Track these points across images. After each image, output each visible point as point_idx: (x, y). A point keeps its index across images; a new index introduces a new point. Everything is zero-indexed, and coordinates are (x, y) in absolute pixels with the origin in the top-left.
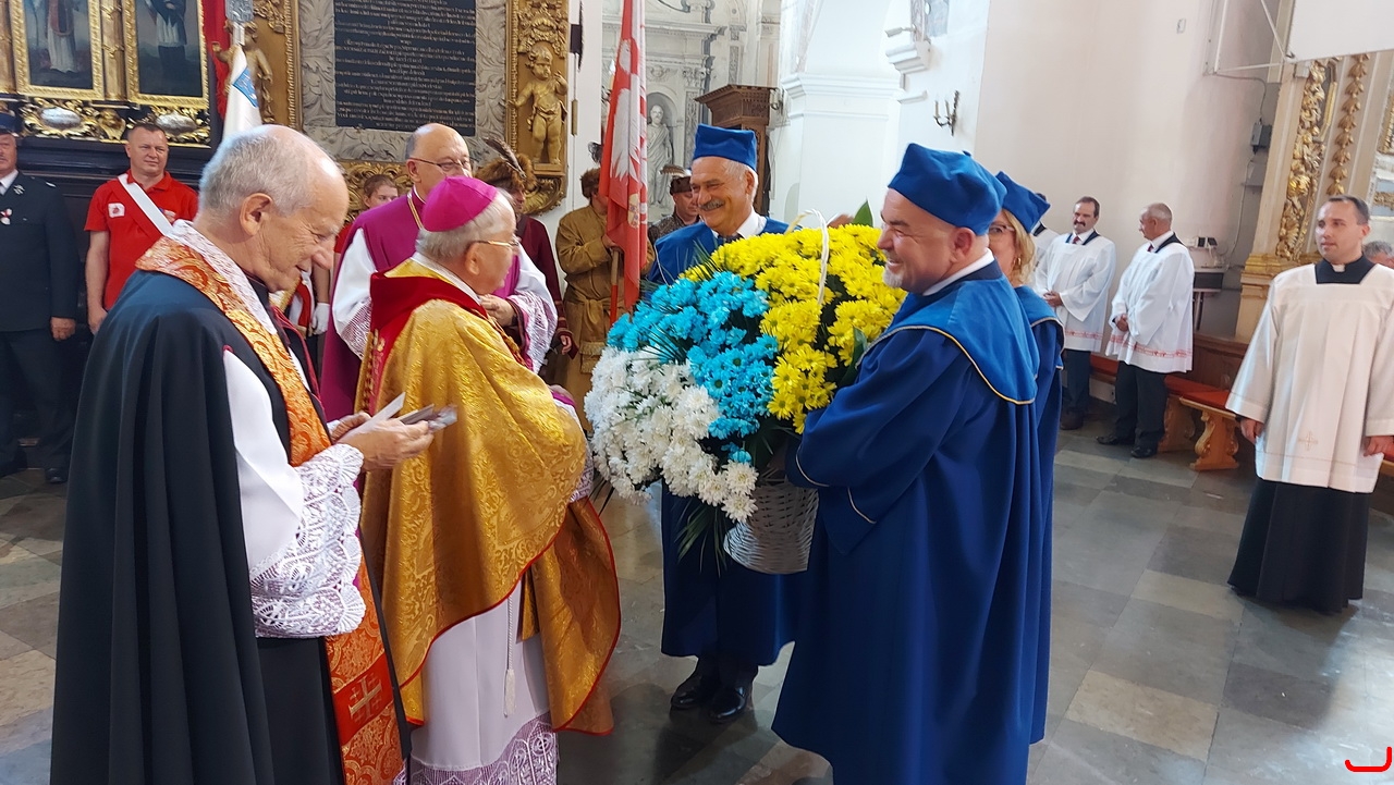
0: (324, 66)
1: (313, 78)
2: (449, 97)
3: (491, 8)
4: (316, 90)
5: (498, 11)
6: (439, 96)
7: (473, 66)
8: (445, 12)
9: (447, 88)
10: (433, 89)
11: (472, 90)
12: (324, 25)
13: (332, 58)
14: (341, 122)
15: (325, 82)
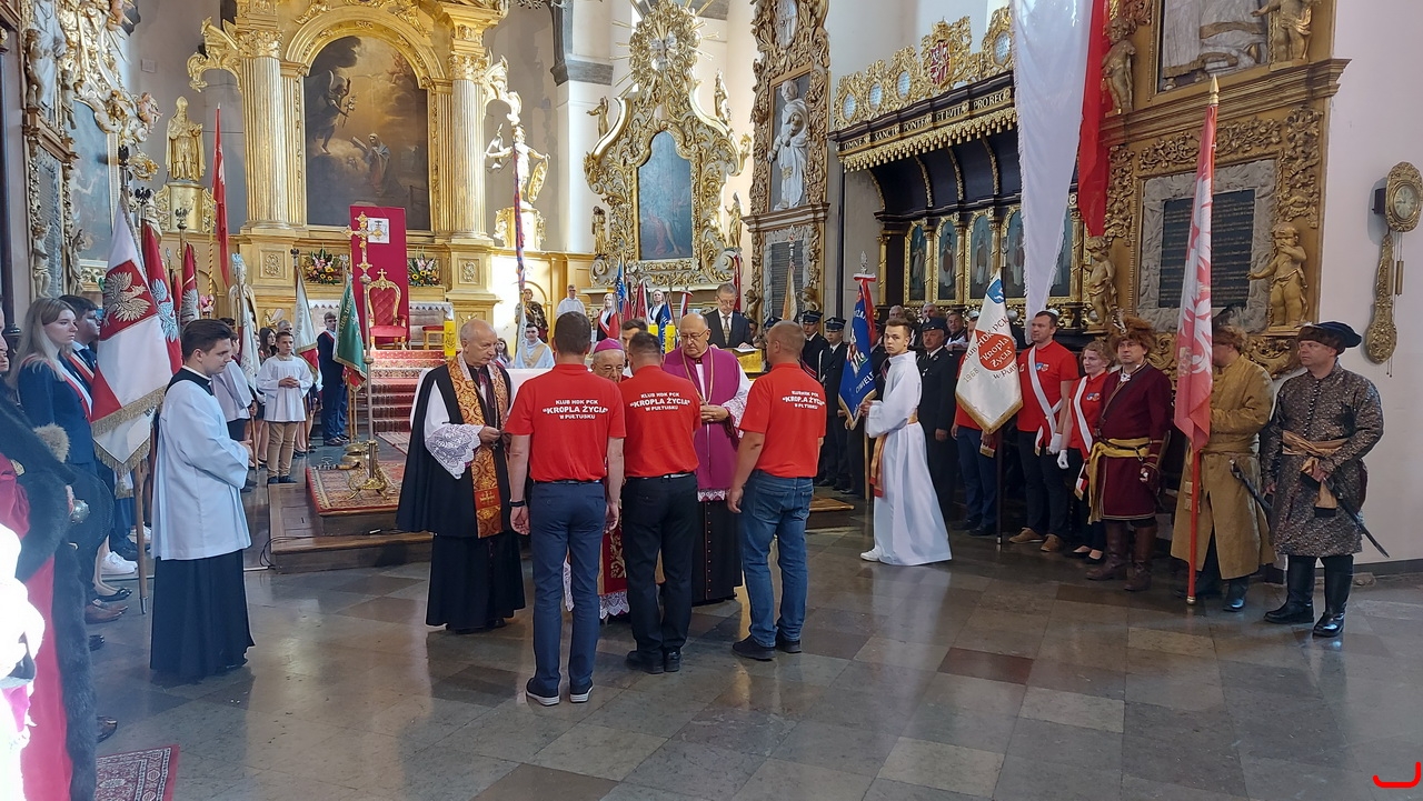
0: (1152, 265)
1: (1144, 274)
2: (1232, 275)
3: (1263, 196)
4: (1146, 283)
5: (1267, 198)
6: (1223, 276)
7: (1249, 247)
8: (1232, 207)
9: (1233, 268)
10: (1221, 271)
11: (1248, 267)
12: (1154, 235)
13: (1158, 258)
14: (1161, 304)
15: (1152, 276)
